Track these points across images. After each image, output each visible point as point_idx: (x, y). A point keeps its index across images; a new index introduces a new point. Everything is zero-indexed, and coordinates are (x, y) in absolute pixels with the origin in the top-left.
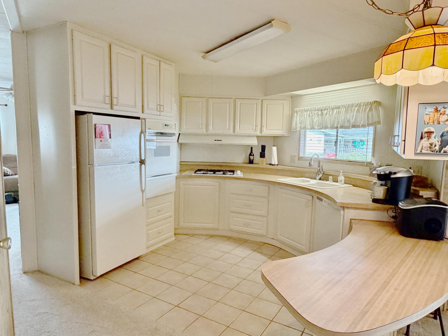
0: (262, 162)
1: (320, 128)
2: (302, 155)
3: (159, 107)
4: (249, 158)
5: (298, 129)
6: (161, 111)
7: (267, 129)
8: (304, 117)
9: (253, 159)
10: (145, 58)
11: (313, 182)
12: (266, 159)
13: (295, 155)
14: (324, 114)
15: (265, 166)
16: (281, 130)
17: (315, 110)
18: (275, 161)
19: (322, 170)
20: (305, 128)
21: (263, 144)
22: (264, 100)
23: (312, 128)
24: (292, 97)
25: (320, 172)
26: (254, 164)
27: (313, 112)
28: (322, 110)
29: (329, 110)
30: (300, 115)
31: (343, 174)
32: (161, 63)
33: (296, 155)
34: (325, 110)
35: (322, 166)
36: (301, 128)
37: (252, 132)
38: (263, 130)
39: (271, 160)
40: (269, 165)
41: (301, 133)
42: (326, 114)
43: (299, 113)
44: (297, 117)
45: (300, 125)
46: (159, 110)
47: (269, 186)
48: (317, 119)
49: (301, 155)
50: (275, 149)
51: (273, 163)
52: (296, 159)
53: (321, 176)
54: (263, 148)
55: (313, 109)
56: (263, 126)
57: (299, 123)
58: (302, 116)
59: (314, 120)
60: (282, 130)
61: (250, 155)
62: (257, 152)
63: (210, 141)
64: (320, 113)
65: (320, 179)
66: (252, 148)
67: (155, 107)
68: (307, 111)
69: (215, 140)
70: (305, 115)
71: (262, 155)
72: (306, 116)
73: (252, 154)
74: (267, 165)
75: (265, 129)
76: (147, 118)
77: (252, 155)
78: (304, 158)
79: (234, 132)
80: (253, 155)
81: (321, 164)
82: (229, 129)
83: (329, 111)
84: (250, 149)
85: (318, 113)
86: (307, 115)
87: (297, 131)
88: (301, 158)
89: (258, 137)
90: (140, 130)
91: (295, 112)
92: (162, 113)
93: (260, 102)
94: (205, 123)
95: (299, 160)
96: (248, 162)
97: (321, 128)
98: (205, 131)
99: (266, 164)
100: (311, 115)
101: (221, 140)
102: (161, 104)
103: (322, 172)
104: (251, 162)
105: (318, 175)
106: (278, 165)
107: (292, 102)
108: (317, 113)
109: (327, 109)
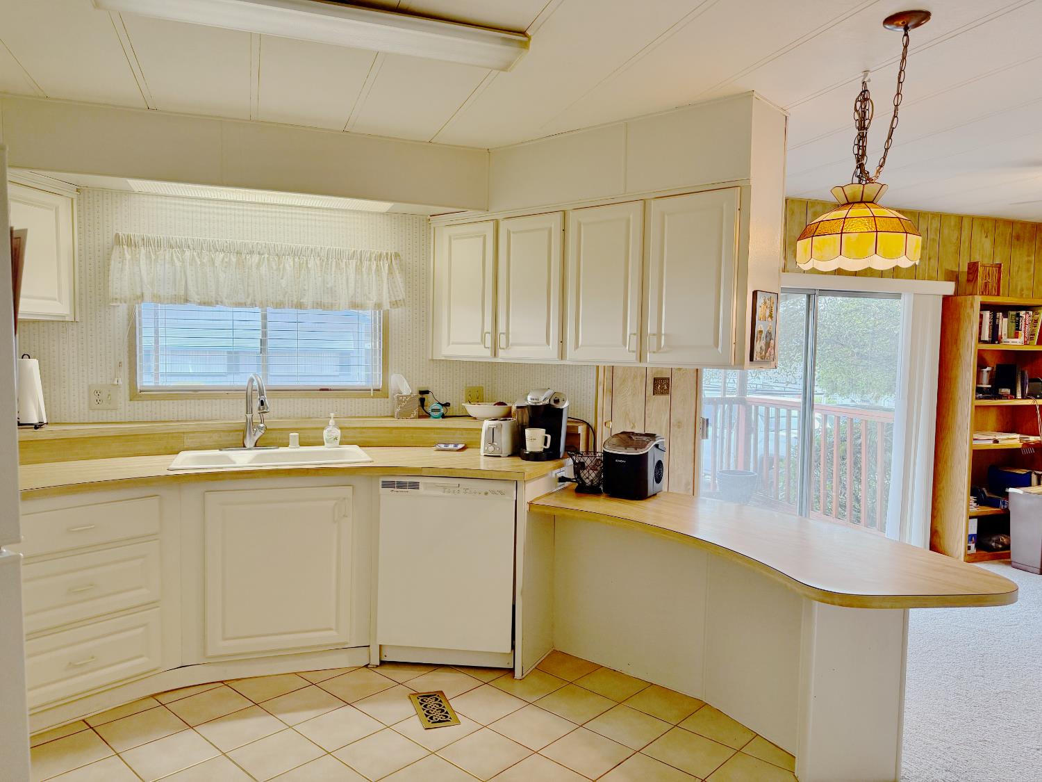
2: (149, 383)
8: (166, 266)
13: (117, 383)
19: (263, 419)
24: (82, 190)
25: (257, 426)
30: (150, 257)
31: (336, 422)
33: (120, 383)
43: (142, 251)
44: (133, 261)
49: (144, 382)
52: (122, 396)
60: (60, 301)
65: (256, 445)
70: (171, 258)
88: (144, 391)
95: (134, 398)
103: (262, 426)
105: (252, 435)
106: (47, 424)
107: (80, 203)
109: (259, 253)
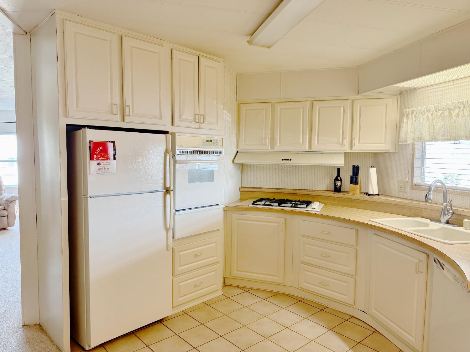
0: (353, 190)
1: (446, 138)
2: (418, 182)
3: (197, 117)
4: (335, 184)
5: (409, 141)
6: (202, 123)
7: (361, 142)
8: (418, 123)
9: (341, 186)
10: (175, 52)
11: (434, 226)
12: (360, 186)
13: (406, 180)
14: (454, 115)
15: (358, 196)
16: (383, 143)
17: (438, 110)
18: (374, 189)
19: (451, 207)
20: (420, 139)
21: (356, 164)
22: (355, 101)
23: (434, 139)
24: (401, 93)
25: (448, 211)
26: (341, 193)
27: (435, 113)
28: (450, 110)
29: (462, 108)
30: (413, 120)
32: (201, 59)
33: (408, 180)
34: (455, 108)
35: (451, 200)
36: (414, 139)
37: (338, 148)
38: (354, 144)
39: (367, 187)
40: (365, 196)
41: (416, 147)
42: (458, 115)
43: (411, 117)
44: (407, 123)
45: (412, 134)
46: (197, 121)
47: (357, 229)
48: (442, 124)
49: (416, 181)
50: (373, 172)
51: (371, 192)
52: (409, 186)
53: (450, 217)
54: (356, 170)
55: (434, 109)
56: (355, 138)
57: (410, 132)
58: (415, 120)
59: (436, 126)
60: (385, 144)
61: (336, 179)
62: (346, 176)
63: (276, 160)
64: (446, 113)
65: (447, 222)
66: (338, 170)
67: (191, 118)
68: (424, 112)
69: (283, 160)
70: (420, 119)
71: (354, 180)
72: (422, 120)
73: (339, 178)
74: (362, 195)
75: (358, 142)
76: (177, 133)
77: (338, 180)
78: (421, 186)
79: (310, 146)
80: (341, 180)
81: (449, 198)
82: (303, 144)
83: (463, 110)
84: (336, 171)
85: (443, 115)
86: (423, 118)
87: (409, 144)
88: (416, 185)
89: (346, 154)
90: (165, 148)
91: (404, 115)
92: (202, 125)
93: (349, 102)
94: (270, 137)
95: (412, 188)
96: (333, 189)
97: (448, 139)
98: (269, 148)
99: (361, 193)
100: (431, 118)
101: (291, 160)
102: (202, 113)
103: (451, 211)
104: (338, 190)
105: (444, 215)
106: (378, 195)
107: (400, 100)
108: (441, 115)
109: (459, 108)
